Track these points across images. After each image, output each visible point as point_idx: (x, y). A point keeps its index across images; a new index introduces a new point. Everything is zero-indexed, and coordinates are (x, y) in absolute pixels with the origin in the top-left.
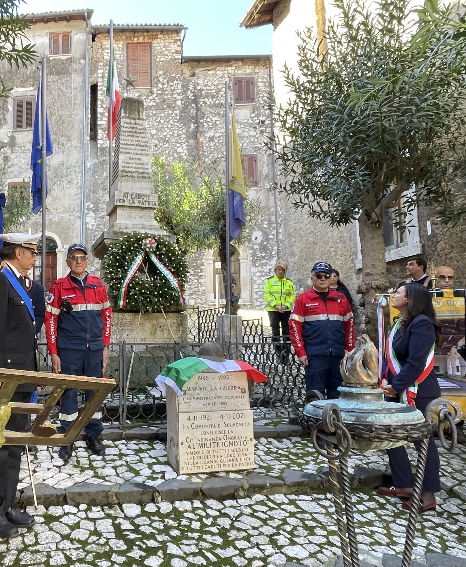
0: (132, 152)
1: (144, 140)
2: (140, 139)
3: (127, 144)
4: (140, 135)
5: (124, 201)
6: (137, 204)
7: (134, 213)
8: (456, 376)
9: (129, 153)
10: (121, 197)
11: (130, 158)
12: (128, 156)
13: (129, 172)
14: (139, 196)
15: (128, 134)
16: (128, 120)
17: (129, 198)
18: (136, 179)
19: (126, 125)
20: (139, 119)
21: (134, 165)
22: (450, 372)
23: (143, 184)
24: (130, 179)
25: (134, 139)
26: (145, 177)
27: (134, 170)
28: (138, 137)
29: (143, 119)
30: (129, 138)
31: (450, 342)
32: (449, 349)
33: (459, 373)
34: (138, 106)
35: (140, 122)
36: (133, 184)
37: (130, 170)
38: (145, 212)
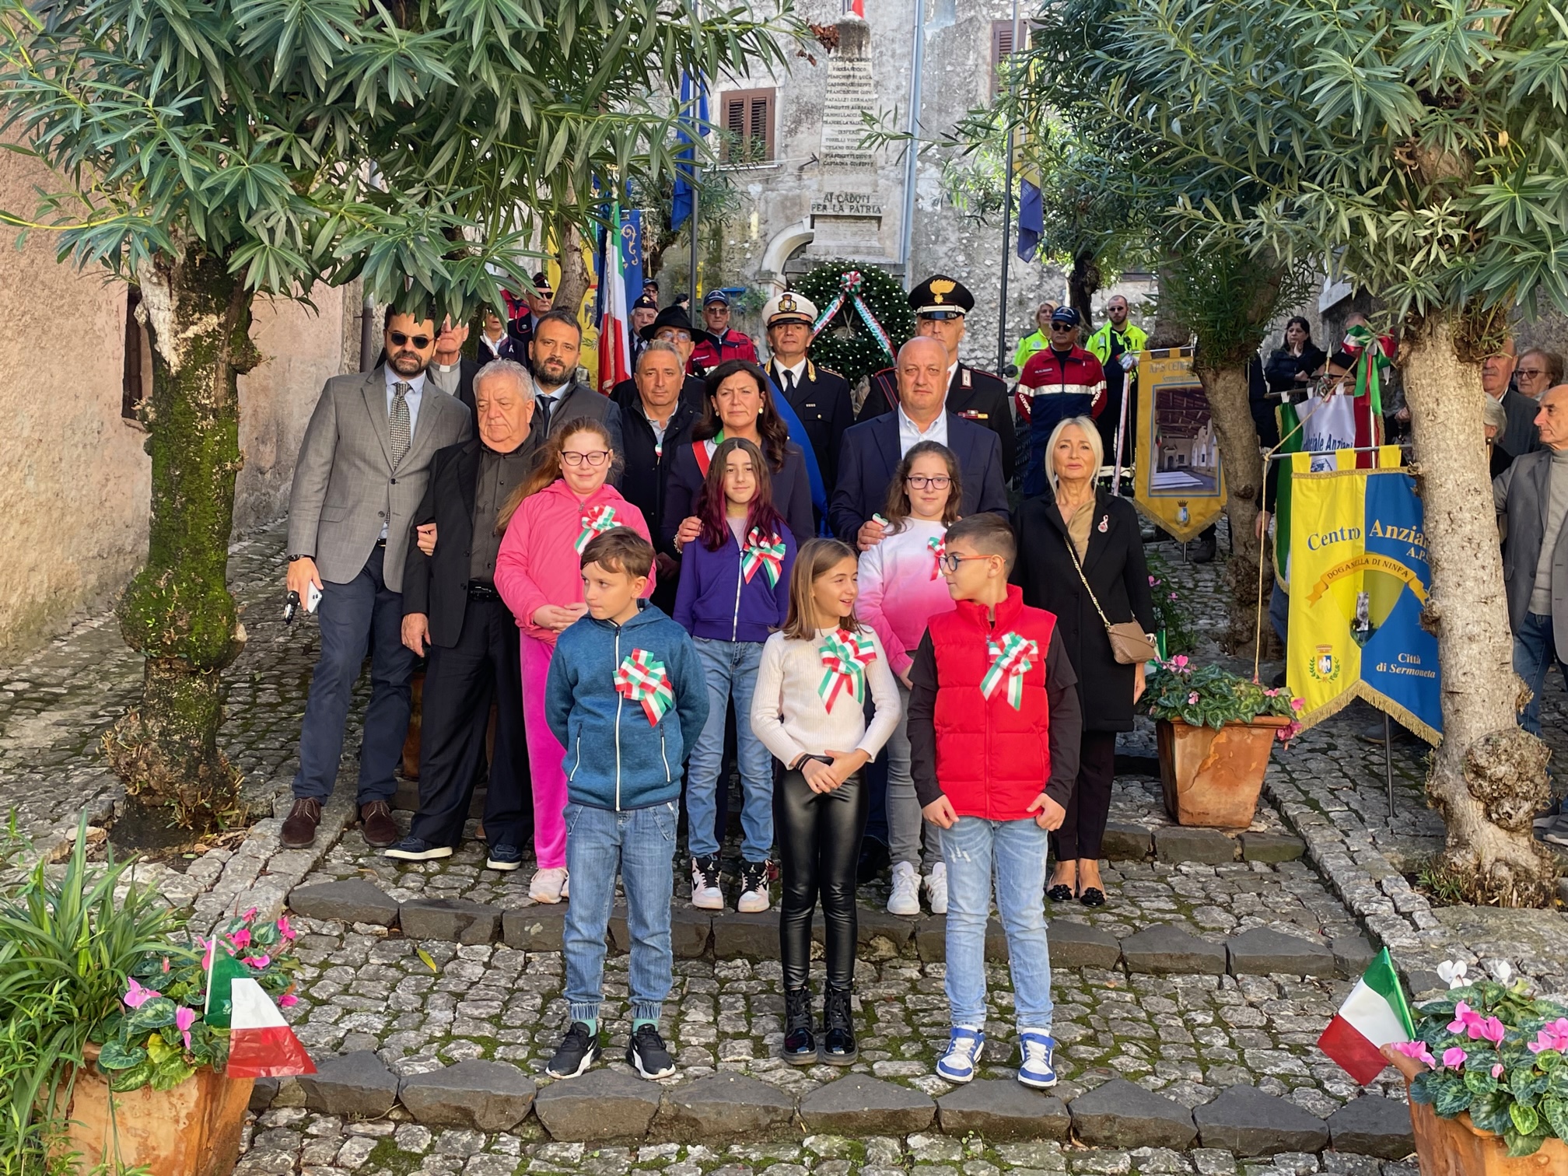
0: (845, 120)
1: (866, 97)
2: (860, 96)
3: (836, 107)
4: (859, 89)
5: (825, 207)
6: (847, 212)
7: (843, 227)
8: (1200, 468)
9: (838, 123)
10: (821, 202)
11: (841, 132)
12: (837, 127)
13: (837, 156)
14: (852, 198)
15: (838, 88)
16: (840, 64)
17: (834, 201)
18: (849, 167)
19: (836, 73)
20: (860, 60)
21: (847, 143)
22: (1195, 464)
23: (861, 175)
24: (839, 168)
25: (849, 96)
26: (864, 164)
27: (846, 152)
28: (855, 92)
29: (866, 60)
30: (841, 96)
31: (1198, 421)
32: (1196, 430)
33: (1203, 465)
34: (860, 37)
35: (861, 64)
36: (843, 177)
37: (839, 152)
38: (860, 224)
